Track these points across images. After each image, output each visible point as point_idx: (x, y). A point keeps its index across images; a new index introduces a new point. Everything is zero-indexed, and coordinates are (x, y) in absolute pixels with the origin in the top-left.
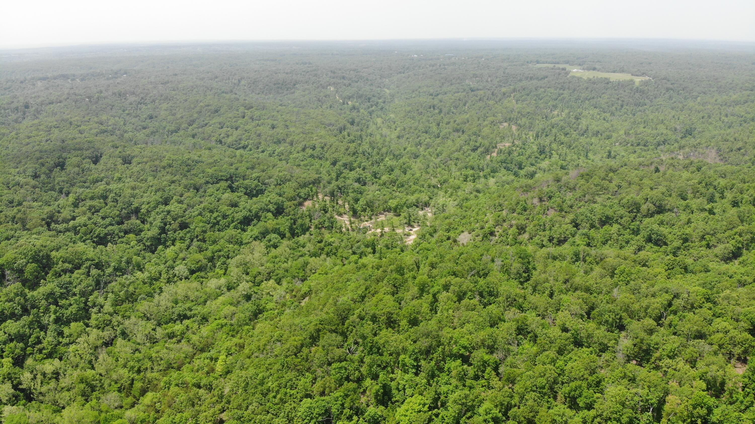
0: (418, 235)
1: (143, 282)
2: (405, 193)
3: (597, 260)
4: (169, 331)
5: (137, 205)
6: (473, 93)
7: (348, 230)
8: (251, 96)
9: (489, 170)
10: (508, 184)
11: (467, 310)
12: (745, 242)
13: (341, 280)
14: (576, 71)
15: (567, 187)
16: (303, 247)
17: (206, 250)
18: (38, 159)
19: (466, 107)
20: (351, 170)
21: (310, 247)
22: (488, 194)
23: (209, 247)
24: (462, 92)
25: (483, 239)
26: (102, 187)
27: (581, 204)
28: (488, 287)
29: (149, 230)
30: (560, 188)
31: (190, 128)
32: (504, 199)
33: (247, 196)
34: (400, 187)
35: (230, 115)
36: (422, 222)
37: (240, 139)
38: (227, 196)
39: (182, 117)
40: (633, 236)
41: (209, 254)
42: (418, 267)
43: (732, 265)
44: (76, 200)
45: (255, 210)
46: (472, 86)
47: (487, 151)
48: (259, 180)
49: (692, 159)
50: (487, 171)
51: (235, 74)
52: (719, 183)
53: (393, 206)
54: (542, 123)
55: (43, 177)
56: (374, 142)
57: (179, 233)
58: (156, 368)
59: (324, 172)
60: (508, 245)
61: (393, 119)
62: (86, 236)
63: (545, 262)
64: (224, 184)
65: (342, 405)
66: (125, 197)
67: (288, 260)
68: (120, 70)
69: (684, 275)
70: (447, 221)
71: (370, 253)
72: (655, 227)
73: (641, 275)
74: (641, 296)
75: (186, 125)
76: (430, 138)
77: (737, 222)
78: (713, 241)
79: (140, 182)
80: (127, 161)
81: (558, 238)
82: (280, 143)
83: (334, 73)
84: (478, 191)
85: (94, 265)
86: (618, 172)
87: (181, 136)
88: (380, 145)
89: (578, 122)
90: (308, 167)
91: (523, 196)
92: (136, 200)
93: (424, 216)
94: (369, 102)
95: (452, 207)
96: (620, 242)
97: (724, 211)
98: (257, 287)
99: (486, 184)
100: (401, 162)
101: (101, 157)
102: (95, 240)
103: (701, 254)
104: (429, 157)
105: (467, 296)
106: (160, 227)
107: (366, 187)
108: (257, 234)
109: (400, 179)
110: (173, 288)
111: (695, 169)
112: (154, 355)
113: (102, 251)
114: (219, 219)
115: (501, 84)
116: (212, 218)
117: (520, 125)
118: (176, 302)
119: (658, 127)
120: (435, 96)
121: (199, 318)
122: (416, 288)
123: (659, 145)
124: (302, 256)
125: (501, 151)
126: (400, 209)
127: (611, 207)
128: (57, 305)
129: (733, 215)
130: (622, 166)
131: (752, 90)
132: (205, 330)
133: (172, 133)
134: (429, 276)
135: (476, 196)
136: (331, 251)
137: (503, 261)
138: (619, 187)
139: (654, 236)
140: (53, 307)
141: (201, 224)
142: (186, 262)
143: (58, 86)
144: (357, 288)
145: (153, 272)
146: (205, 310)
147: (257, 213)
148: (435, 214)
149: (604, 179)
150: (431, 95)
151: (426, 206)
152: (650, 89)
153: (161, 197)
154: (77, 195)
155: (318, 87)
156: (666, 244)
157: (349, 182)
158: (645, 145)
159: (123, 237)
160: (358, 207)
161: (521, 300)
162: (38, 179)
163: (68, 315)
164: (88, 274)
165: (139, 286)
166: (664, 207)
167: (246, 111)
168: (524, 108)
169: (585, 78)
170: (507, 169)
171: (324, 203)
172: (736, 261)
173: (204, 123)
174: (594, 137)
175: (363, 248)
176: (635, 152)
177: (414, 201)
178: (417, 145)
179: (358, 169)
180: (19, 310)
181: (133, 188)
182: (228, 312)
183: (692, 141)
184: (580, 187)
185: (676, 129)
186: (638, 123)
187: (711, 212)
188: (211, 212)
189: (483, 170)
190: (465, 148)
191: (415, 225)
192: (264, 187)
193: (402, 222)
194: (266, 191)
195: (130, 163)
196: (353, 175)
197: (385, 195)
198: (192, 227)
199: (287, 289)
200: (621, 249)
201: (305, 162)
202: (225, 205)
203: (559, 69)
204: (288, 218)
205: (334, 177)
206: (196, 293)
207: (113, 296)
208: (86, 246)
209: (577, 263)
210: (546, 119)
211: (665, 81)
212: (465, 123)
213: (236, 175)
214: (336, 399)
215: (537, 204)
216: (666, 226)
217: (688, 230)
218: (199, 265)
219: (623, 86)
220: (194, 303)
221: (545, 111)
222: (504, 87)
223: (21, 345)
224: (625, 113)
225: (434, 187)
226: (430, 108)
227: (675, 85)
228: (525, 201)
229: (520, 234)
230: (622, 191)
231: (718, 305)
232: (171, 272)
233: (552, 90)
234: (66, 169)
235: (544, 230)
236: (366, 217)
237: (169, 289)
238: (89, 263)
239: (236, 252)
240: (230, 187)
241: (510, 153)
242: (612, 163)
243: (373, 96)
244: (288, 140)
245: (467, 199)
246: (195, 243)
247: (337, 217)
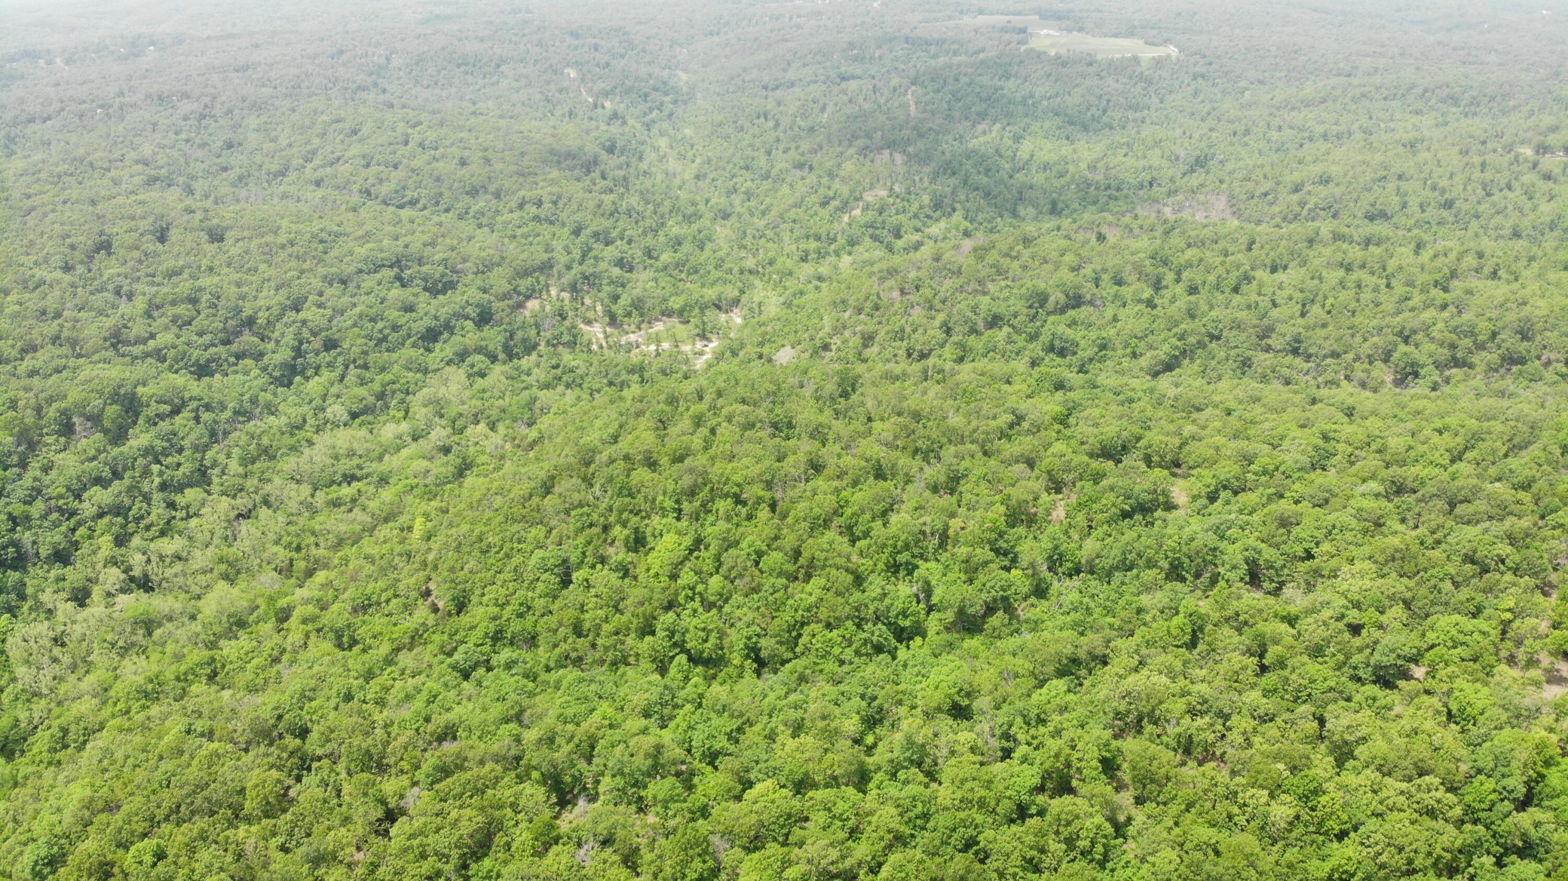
0: (715, 354)
1: (280, 431)
2: (699, 284)
4: (334, 495)
5: (250, 312)
6: (841, 83)
7: (601, 347)
9: (844, 241)
10: (872, 265)
12: (1187, 348)
14: (1043, 35)
16: (528, 375)
17: (372, 382)
18: (62, 238)
20: (607, 244)
21: (539, 374)
22: (834, 284)
23: (376, 377)
24: (821, 82)
25: (811, 357)
26: (185, 284)
27: (962, 297)
29: (275, 352)
30: (936, 271)
31: (309, 165)
32: (852, 292)
33: (428, 294)
34: (691, 274)
35: (380, 140)
36: (723, 333)
37: (404, 188)
38: (396, 293)
39: (290, 146)
40: (1028, 343)
41: (377, 387)
42: (700, 398)
43: (1162, 381)
44: (148, 306)
45: (444, 316)
46: (843, 69)
47: (845, 207)
48: (446, 265)
49: (1183, 214)
50: (841, 242)
51: (378, 44)
53: (677, 307)
55: (80, 268)
56: (650, 190)
57: (325, 356)
58: (322, 545)
59: (560, 248)
60: (847, 363)
61: (691, 138)
62: (177, 363)
64: (388, 273)
65: (584, 553)
66: (228, 299)
67: (504, 394)
68: (139, 37)
70: (762, 329)
71: (636, 382)
72: (1061, 328)
75: (301, 161)
76: (752, 180)
77: (1182, 319)
78: (1142, 347)
79: (246, 273)
80: (217, 237)
81: (920, 351)
82: (477, 194)
83: (578, 36)
84: (820, 279)
85: (203, 406)
87: (293, 183)
88: (658, 198)
90: (531, 240)
91: (878, 286)
92: (247, 305)
93: (729, 322)
94: (645, 102)
95: (773, 306)
96: (1008, 353)
97: (1172, 302)
98: (459, 435)
99: (835, 267)
100: (697, 228)
101: (169, 230)
102: (194, 368)
104: (748, 217)
106: (293, 348)
107: (634, 275)
108: (451, 356)
109: (692, 258)
110: (329, 439)
112: (318, 527)
113: (209, 386)
114: (387, 331)
116: (376, 330)
117: (909, 155)
118: (337, 458)
119: (1149, 154)
120: (771, 91)
121: (375, 479)
122: (689, 422)
123: (1141, 188)
124: (526, 388)
125: (869, 205)
126: (688, 312)
127: (1006, 299)
128: (161, 464)
130: (1052, 231)
132: (387, 494)
133: (276, 177)
135: (816, 288)
136: (573, 381)
138: (1024, 268)
139: (1057, 343)
140: (155, 468)
141: (360, 341)
142: (342, 400)
144: (608, 426)
145: (292, 416)
146: (383, 468)
147: (449, 322)
148: (745, 319)
150: (764, 88)
151: (733, 306)
152: (1164, 73)
153: (288, 299)
154: (148, 297)
155: (545, 72)
156: (1073, 354)
157: (603, 266)
159: (235, 364)
160: (618, 309)
162: (74, 273)
163: (180, 477)
164: (197, 419)
165: (276, 437)
166: (1082, 298)
167: (410, 131)
169: (1053, 51)
170: (875, 238)
171: (559, 304)
172: (1168, 376)
173: (335, 156)
175: (624, 376)
177: (714, 297)
178: (728, 193)
179: (619, 242)
180: (106, 473)
181: (238, 285)
182: (419, 468)
185: (1178, 158)
186: (1118, 147)
187: (1150, 304)
188: (373, 320)
189: (835, 242)
190: (810, 200)
191: (714, 337)
192: (455, 277)
193: (691, 332)
194: (460, 284)
195: (223, 240)
196: (610, 252)
197: (664, 288)
198: (346, 345)
199: (506, 436)
201: (525, 230)
202: (395, 308)
203: (1014, 28)
204: (499, 329)
205: (577, 257)
206: (366, 445)
207: (240, 452)
208: (183, 379)
211: (1196, 58)
212: (816, 152)
213: (406, 256)
214: (576, 547)
215: (896, 299)
217: (1110, 333)
218: (363, 405)
219: (1116, 69)
220: (365, 459)
223: (120, 519)
224: (1108, 125)
225: (750, 272)
226: (759, 117)
227: (1213, 67)
228: (879, 295)
229: (866, 346)
232: (321, 416)
234: (116, 253)
235: (901, 340)
236: (632, 326)
237: (324, 440)
238: (196, 403)
239: (419, 384)
240: (398, 278)
241: (882, 210)
243: (654, 89)
244: (492, 188)
245: (802, 293)
246: (353, 371)
247: (582, 326)
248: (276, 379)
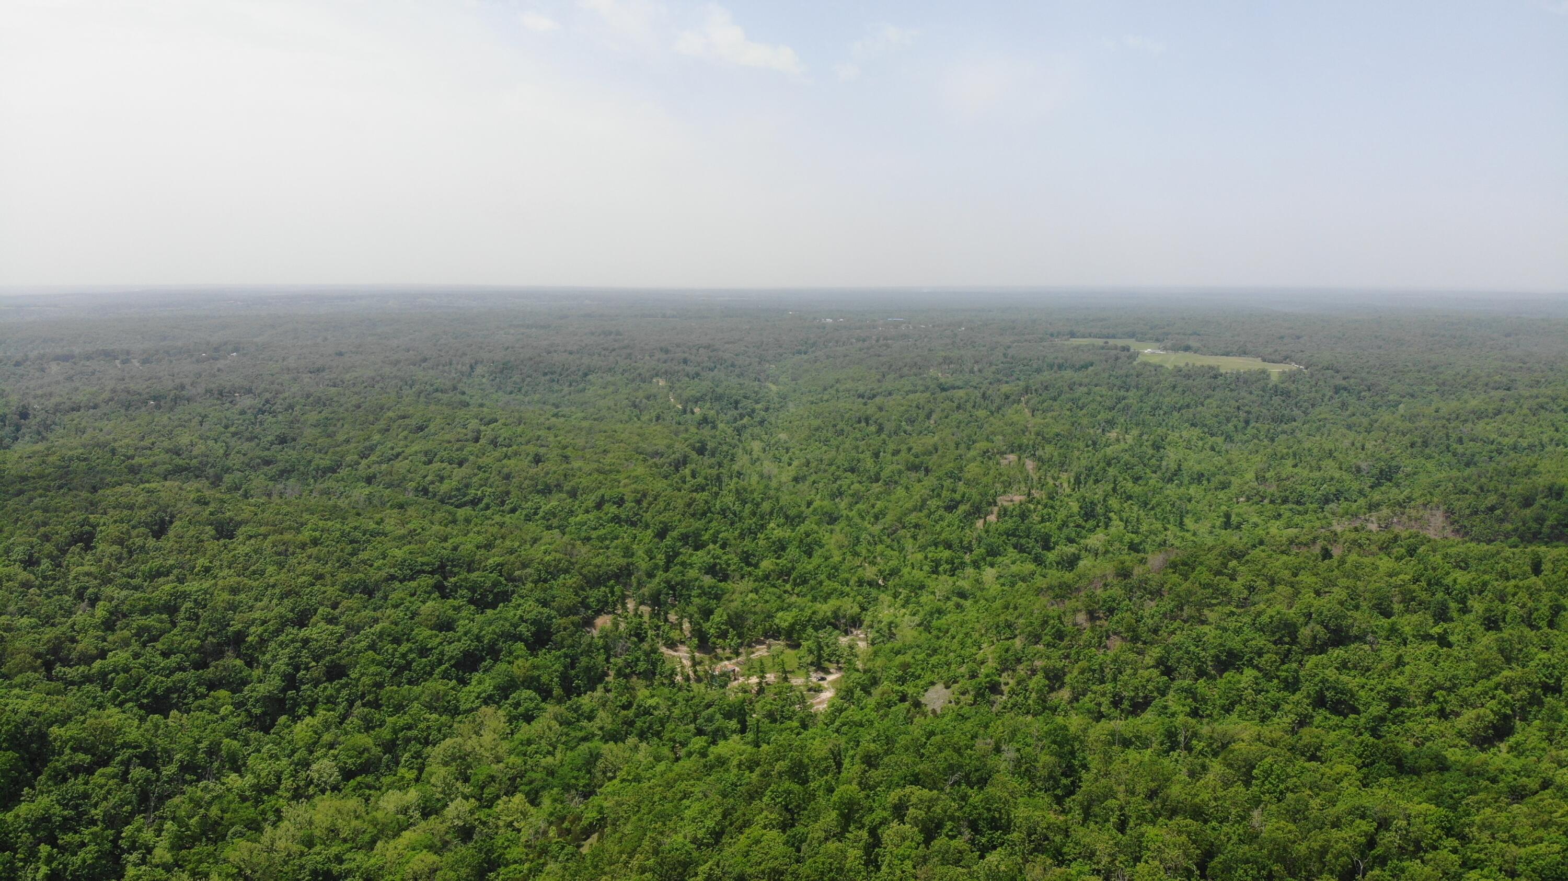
0: (838, 690)
1: (240, 796)
2: (809, 597)
3: (1214, 746)
5: (240, 626)
6: (944, 394)
7: (687, 679)
8: (494, 396)
9: (983, 550)
10: (1024, 580)
11: (944, 862)
12: (1518, 704)
13: (669, 795)
14: (1149, 352)
15: (1145, 589)
16: (590, 718)
17: (381, 726)
18: (38, 527)
19: (932, 422)
20: (697, 549)
21: (604, 718)
22: (982, 602)
23: (388, 719)
24: (922, 392)
25: (975, 701)
26: (167, 587)
27: (1176, 625)
28: (989, 810)
29: (260, 681)
30: (1131, 590)
31: (364, 462)
32: (1016, 613)
33: (473, 607)
34: (799, 585)
35: (447, 437)
36: (845, 662)
37: (467, 486)
38: (431, 607)
39: (347, 441)
40: (1286, 693)
41: (386, 733)
42: (839, 765)
43: (1495, 754)
44: (112, 613)
45: (490, 636)
46: (942, 380)
47: (977, 511)
48: (500, 571)
49: (1397, 529)
50: (979, 551)
51: (464, 354)
52: (1455, 581)
53: (785, 625)
54: (1086, 455)
55: (45, 564)
56: (745, 490)
57: (325, 688)
59: (640, 552)
60: (1028, 713)
61: (786, 442)
62: (125, 693)
63: (1105, 753)
64: (425, 581)
66: (215, 609)
67: (555, 748)
68: (225, 344)
69: (1397, 778)
70: (900, 659)
71: (734, 732)
72: (1331, 674)
73: (1307, 778)
74: (1311, 826)
75: (356, 457)
76: (860, 482)
77: (1499, 663)
78: (1453, 702)
79: (249, 577)
80: (225, 531)
81: (1132, 699)
82: (550, 492)
83: (667, 351)
84: (962, 595)
85: (136, 756)
86: (1247, 557)
87: (343, 479)
88: (757, 496)
89: (1159, 455)
90: (607, 542)
91: (1055, 607)
92: (237, 617)
93: (851, 647)
94: (736, 408)
95: (908, 632)
96: (1261, 707)
97: (1469, 639)
98: (487, 810)
99: (977, 581)
100: (802, 531)
101: (171, 522)
102: (145, 701)
103: (1428, 730)
104: (859, 521)
105: (945, 831)
106: (285, 675)
107: (728, 585)
108: (490, 690)
109: (799, 566)
110: (306, 811)
111: (1403, 550)
113: (157, 727)
114: (411, 656)
115: (1000, 376)
116: (397, 654)
117: (1040, 459)
118: (309, 843)
119: (1323, 464)
120: (869, 398)
122: (834, 814)
123: (1327, 501)
124: (585, 739)
125: (1005, 510)
126: (798, 632)
128: (54, 844)
129: (1488, 648)
130: (1254, 546)
131: (1508, 389)
133: (324, 473)
134: (863, 785)
135: (958, 606)
136: (650, 727)
137: (1018, 750)
138: (1251, 589)
139: (1329, 694)
140: (44, 849)
141: (373, 669)
142: (336, 752)
143: (93, 373)
144: (704, 813)
145: (263, 774)
146: (372, 861)
147: (495, 644)
148: (873, 644)
149: (1218, 573)
150: (861, 396)
151: (855, 626)
152: (1301, 388)
153: (292, 610)
154: (114, 603)
155: (633, 380)
156: (1355, 711)
157: (692, 573)
158: (1298, 503)
159: (203, 696)
160: (710, 628)
161: (1058, 839)
162: (35, 569)
163: (76, 866)
164: (124, 778)
165: (232, 806)
166: (1347, 632)
167: (483, 428)
168: (1047, 425)
169: (1169, 366)
170: (1020, 548)
171: (637, 620)
172: (1502, 745)
173: (394, 452)
174: (1194, 486)
175: (719, 721)
176: (1280, 515)
177: (829, 614)
178: (833, 496)
179: (711, 546)
181: (234, 591)
182: (422, 865)
183: (1395, 494)
184: (1171, 589)
185: (1359, 470)
186: (1282, 458)
187: (1443, 641)
188: (397, 641)
189: (971, 551)
190: (933, 503)
191: (832, 667)
192: (510, 587)
193: (803, 660)
194: (515, 596)
195: (231, 537)
196: (701, 558)
197: (767, 602)
198: (355, 673)
199: (551, 814)
200: (1263, 721)
201: (602, 532)
202: (427, 626)
203: (1116, 348)
204: (558, 653)
205: (661, 563)
206: (354, 823)
207: (175, 828)
208: (124, 716)
209: (1174, 754)
210: (1094, 448)
211: (1330, 372)
212: (930, 453)
213: (453, 561)
215: (1085, 625)
216: (1353, 673)
217: (1399, 681)
218: (363, 760)
219: (1245, 382)
220: (348, 845)
221: (1092, 431)
222: (1007, 382)
224: (1255, 437)
225: (870, 584)
226: (859, 422)
227: (1352, 381)
228: (1059, 618)
229: (1052, 689)
230: (1256, 598)
231: (1470, 842)
232: (303, 775)
233: (1104, 390)
234: (95, 547)
235: (1102, 682)
236: (728, 651)
237: (296, 813)
238: (128, 753)
239: (444, 730)
240: (439, 587)
241: (1023, 516)
242: (1233, 539)
243: (745, 397)
244: (567, 486)
245: (940, 612)
246: (358, 710)
247: (663, 649)
248: (257, 717)
